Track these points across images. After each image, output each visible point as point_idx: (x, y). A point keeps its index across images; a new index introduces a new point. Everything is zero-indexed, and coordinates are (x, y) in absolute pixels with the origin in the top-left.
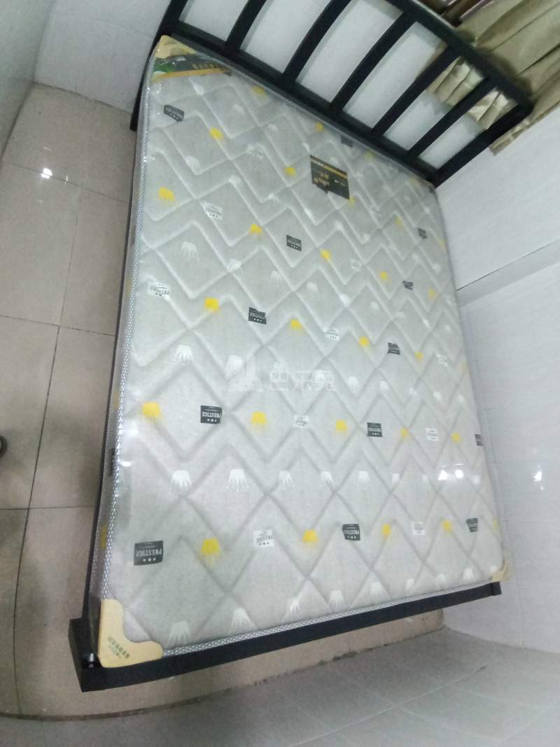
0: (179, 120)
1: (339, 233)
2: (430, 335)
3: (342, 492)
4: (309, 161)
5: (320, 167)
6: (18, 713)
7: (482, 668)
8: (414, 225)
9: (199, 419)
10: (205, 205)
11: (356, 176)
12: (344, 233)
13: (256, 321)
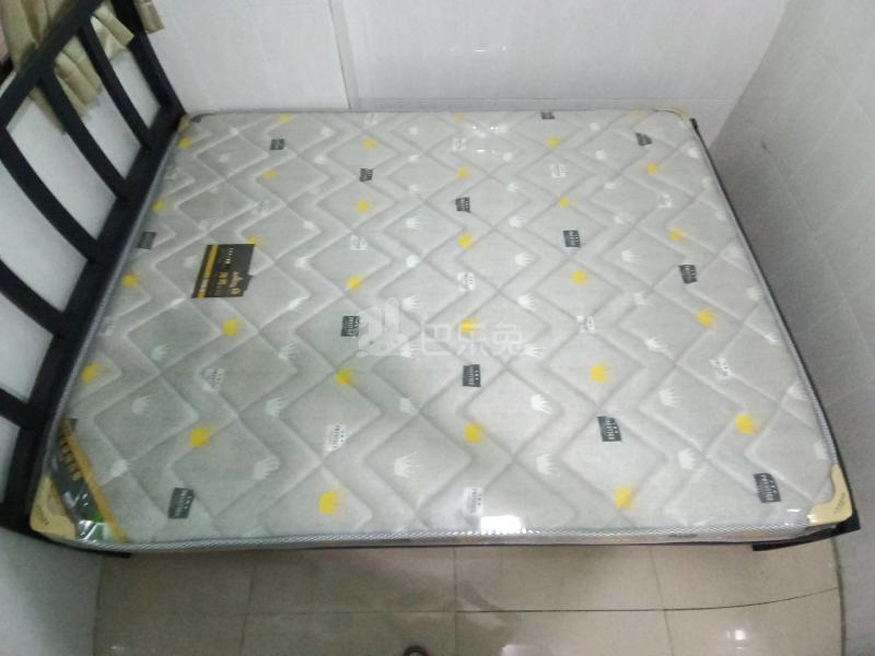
0: (191, 494)
1: (313, 263)
2: (428, 154)
3: (648, 281)
4: (201, 299)
5: (209, 284)
6: (837, 591)
7: (765, 147)
8: (265, 155)
9: (618, 443)
10: (329, 448)
11: (207, 232)
12: (310, 256)
13: (479, 377)
